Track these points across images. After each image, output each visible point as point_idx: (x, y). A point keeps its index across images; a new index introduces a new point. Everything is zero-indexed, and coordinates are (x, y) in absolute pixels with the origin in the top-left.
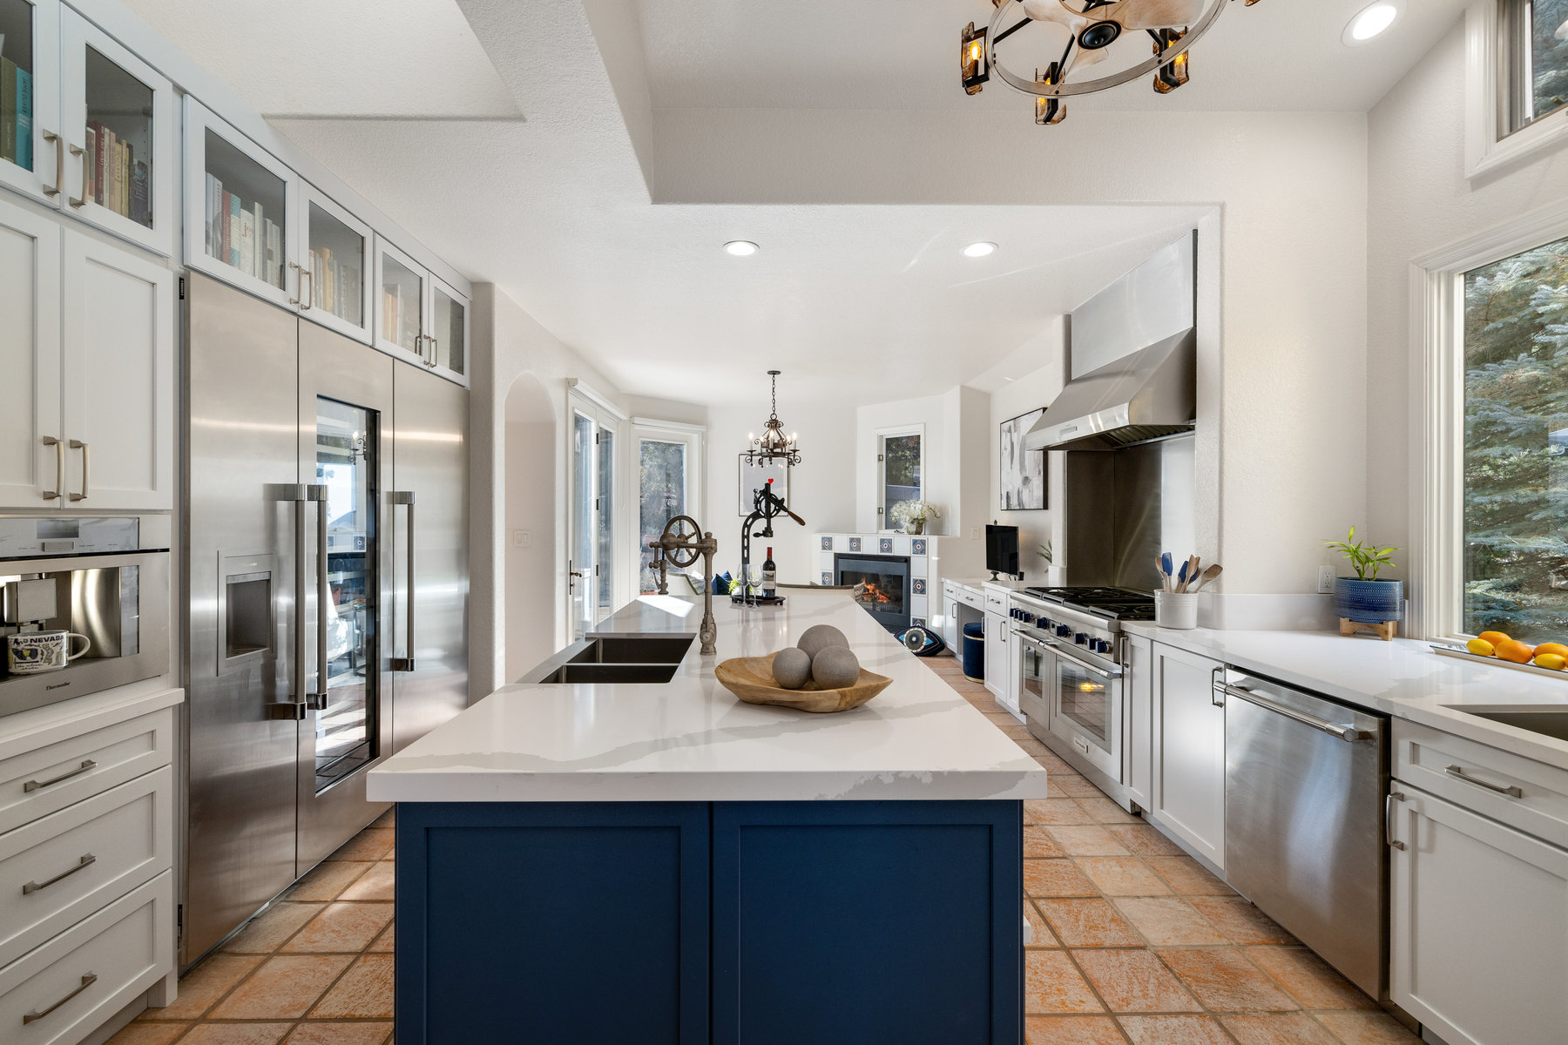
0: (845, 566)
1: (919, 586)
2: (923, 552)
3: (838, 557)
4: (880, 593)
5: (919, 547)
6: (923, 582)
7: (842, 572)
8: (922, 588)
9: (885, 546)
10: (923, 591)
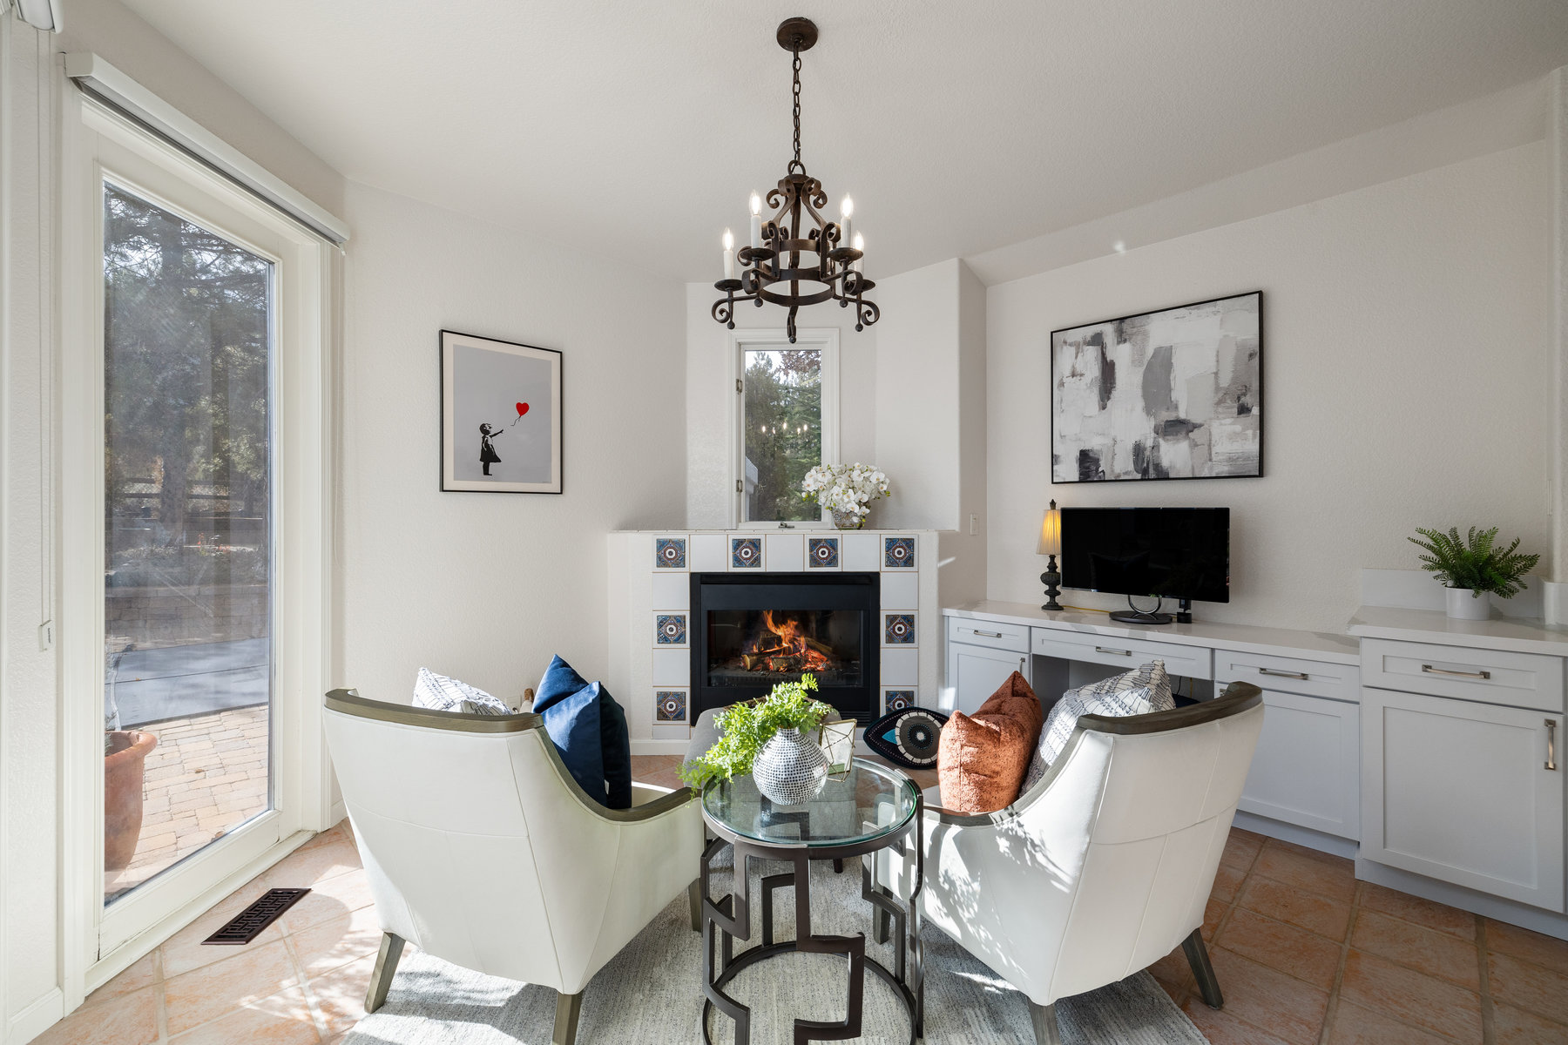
0: (715, 599)
1: (901, 629)
2: (909, 561)
3: (701, 582)
4: (809, 647)
5: (900, 553)
6: (909, 620)
7: (709, 612)
8: (905, 629)
9: (824, 553)
10: (909, 638)
